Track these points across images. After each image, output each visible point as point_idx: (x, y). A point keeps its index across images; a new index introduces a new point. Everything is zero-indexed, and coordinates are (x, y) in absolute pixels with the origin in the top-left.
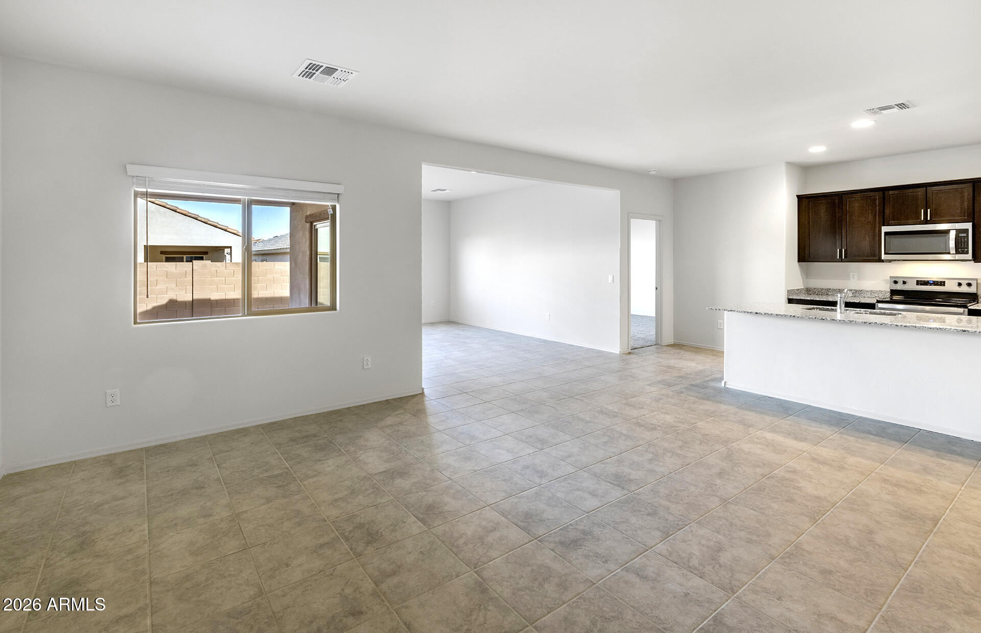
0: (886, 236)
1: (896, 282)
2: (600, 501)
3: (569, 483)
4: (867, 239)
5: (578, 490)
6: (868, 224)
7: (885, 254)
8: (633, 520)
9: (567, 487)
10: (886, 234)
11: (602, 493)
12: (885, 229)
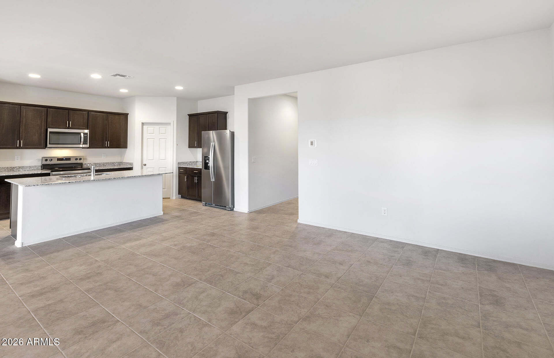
0: (50, 134)
1: (46, 160)
4: (37, 135)
6: (37, 126)
7: (50, 144)
10: (50, 132)
12: (49, 130)
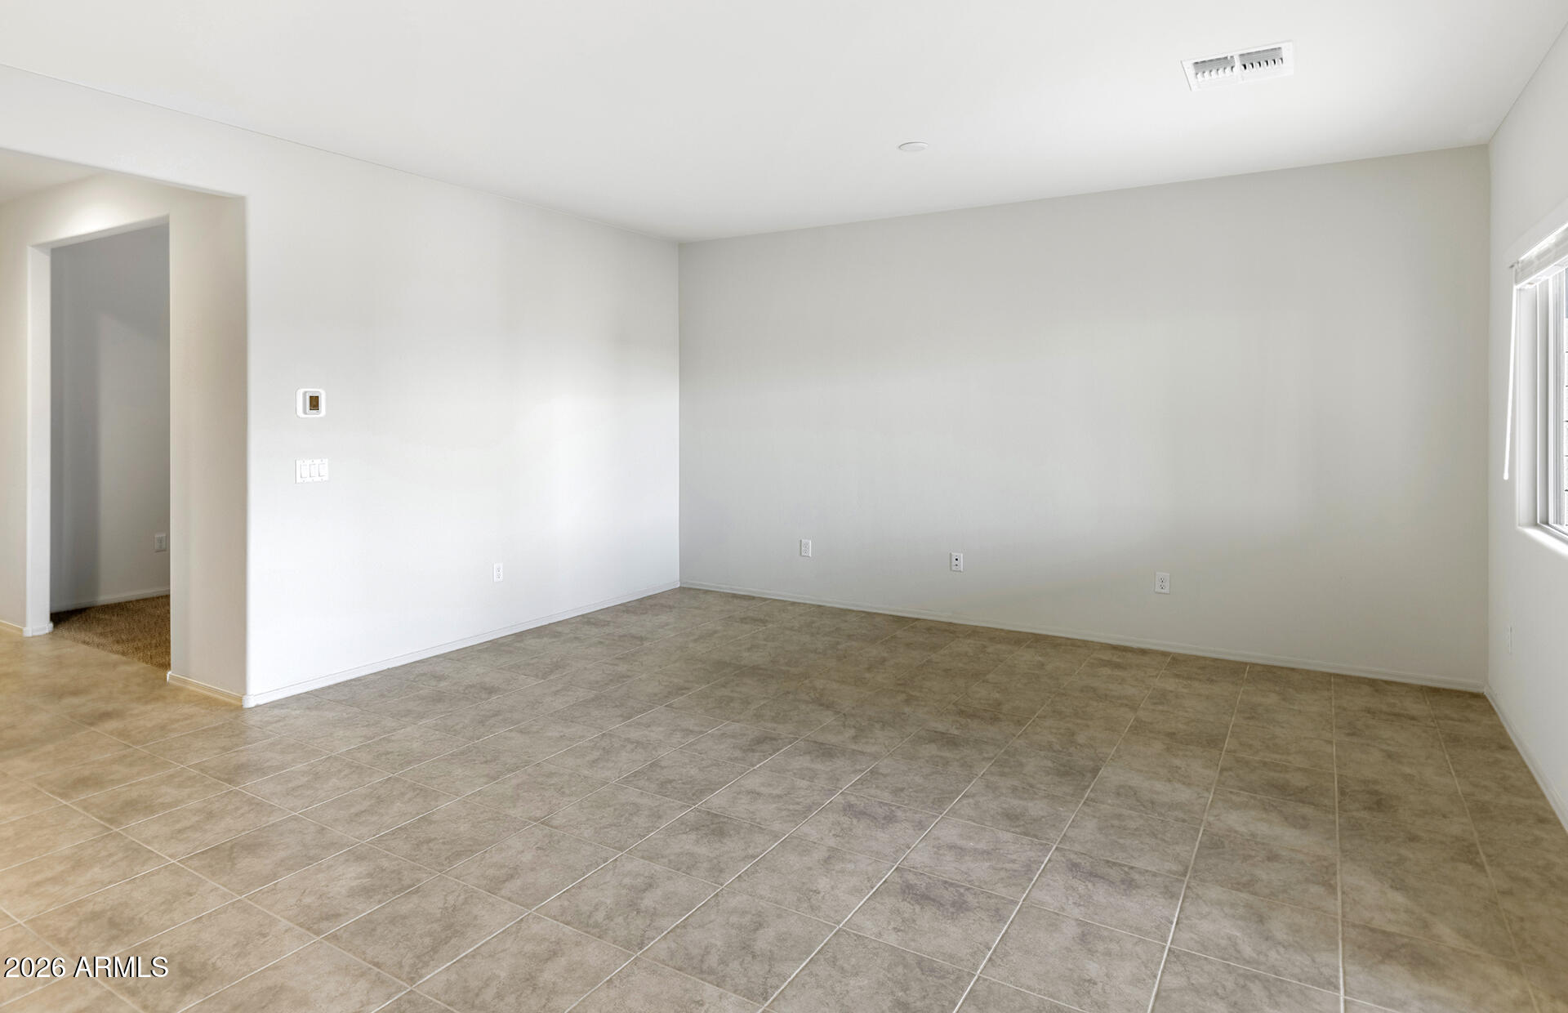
2: (742, 786)
3: (798, 804)
5: (779, 797)
8: (694, 772)
9: (799, 798)
11: (741, 799)
